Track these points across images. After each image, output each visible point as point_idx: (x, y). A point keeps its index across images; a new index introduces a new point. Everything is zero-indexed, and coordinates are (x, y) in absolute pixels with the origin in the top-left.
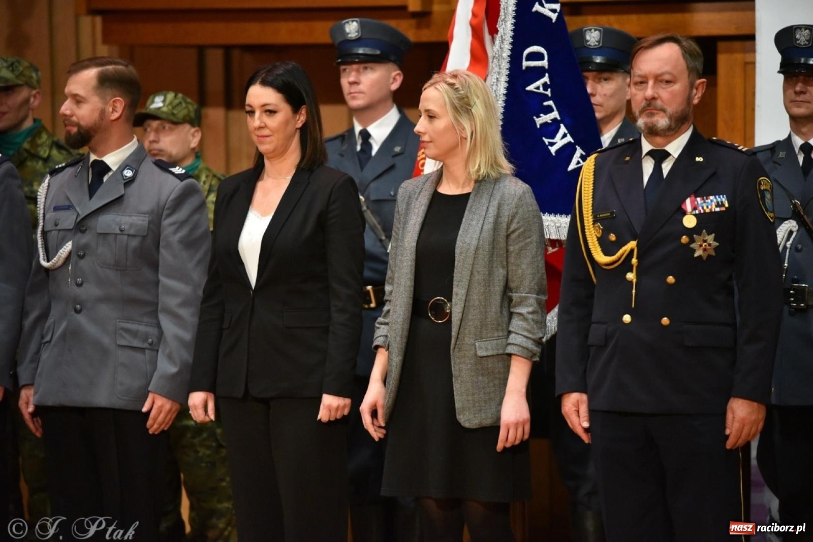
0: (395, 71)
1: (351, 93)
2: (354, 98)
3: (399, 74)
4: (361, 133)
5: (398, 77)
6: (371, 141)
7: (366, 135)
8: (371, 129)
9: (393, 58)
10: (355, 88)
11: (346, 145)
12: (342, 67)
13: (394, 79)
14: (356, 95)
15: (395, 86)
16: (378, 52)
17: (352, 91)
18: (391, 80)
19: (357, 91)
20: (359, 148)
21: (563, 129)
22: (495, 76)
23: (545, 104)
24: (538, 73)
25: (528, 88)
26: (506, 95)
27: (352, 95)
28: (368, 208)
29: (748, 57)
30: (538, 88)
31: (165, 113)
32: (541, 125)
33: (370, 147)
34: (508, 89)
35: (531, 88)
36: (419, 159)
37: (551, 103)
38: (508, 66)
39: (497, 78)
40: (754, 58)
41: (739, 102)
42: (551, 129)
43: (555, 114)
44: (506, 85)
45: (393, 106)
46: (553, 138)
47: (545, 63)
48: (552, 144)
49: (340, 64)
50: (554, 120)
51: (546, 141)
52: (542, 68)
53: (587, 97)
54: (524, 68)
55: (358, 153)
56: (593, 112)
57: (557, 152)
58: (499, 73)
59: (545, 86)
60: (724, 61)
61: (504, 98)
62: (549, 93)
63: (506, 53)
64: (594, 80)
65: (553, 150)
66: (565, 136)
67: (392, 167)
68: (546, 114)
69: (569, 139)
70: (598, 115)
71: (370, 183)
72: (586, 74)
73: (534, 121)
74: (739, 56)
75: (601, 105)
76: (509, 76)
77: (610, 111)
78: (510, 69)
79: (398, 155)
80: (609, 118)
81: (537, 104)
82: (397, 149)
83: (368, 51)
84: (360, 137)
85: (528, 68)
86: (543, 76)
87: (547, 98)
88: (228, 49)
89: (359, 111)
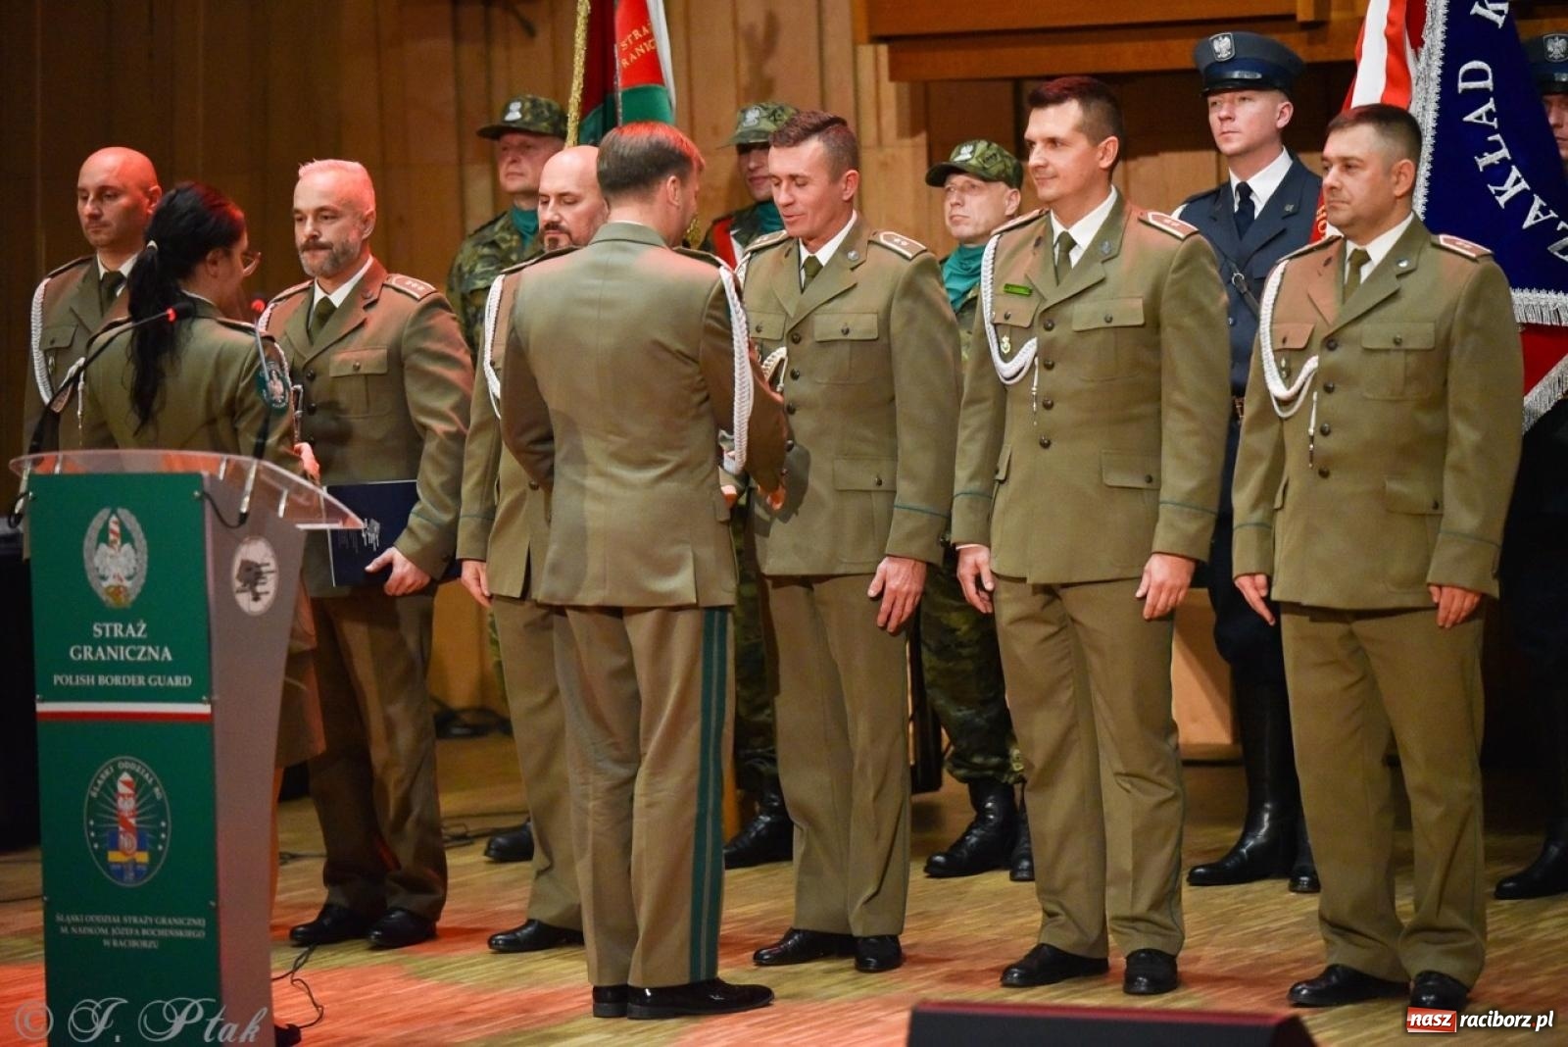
0: (1283, 102)
1: (1224, 133)
2: (1228, 140)
3: (1288, 105)
4: (1238, 187)
5: (1286, 110)
6: (1252, 198)
7: (1245, 191)
8: (1251, 183)
9: (1278, 83)
10: (1228, 126)
11: (1220, 206)
12: (1211, 99)
13: (1282, 112)
14: (1230, 135)
15: (1282, 123)
16: (1259, 76)
17: (1225, 130)
18: (1278, 115)
19: (1231, 129)
20: (1236, 208)
21: (1515, 173)
22: (1421, 104)
23: (1491, 138)
24: (1480, 97)
25: (1466, 119)
26: (1436, 128)
27: (1226, 135)
28: (1249, 289)
30: (1480, 118)
31: (975, 167)
32: (1485, 168)
33: (1252, 206)
34: (1438, 120)
35: (1470, 118)
36: (1318, 219)
37: (1497, 137)
38: (1438, 89)
39: (1424, 107)
42: (1498, 173)
43: (1504, 153)
44: (1436, 114)
45: (1282, 150)
47: (1488, 84)
48: (1500, 193)
49: (1207, 95)
50: (1503, 161)
51: (1492, 188)
52: (1486, 90)
54: (1461, 90)
55: (1235, 214)
57: (1507, 203)
58: (1425, 99)
59: (1490, 115)
61: (1434, 133)
62: (1495, 124)
63: (1436, 71)
65: (1502, 200)
66: (1518, 181)
67: (1283, 232)
68: (1491, 152)
69: (1524, 185)
71: (1251, 256)
76: (1440, 102)
78: (1440, 93)
79: (1290, 215)
81: (1478, 139)
82: (1289, 208)
83: (1245, 75)
84: (1238, 193)
85: (1466, 91)
86: (1487, 101)
87: (1493, 131)
89: (1234, 156)
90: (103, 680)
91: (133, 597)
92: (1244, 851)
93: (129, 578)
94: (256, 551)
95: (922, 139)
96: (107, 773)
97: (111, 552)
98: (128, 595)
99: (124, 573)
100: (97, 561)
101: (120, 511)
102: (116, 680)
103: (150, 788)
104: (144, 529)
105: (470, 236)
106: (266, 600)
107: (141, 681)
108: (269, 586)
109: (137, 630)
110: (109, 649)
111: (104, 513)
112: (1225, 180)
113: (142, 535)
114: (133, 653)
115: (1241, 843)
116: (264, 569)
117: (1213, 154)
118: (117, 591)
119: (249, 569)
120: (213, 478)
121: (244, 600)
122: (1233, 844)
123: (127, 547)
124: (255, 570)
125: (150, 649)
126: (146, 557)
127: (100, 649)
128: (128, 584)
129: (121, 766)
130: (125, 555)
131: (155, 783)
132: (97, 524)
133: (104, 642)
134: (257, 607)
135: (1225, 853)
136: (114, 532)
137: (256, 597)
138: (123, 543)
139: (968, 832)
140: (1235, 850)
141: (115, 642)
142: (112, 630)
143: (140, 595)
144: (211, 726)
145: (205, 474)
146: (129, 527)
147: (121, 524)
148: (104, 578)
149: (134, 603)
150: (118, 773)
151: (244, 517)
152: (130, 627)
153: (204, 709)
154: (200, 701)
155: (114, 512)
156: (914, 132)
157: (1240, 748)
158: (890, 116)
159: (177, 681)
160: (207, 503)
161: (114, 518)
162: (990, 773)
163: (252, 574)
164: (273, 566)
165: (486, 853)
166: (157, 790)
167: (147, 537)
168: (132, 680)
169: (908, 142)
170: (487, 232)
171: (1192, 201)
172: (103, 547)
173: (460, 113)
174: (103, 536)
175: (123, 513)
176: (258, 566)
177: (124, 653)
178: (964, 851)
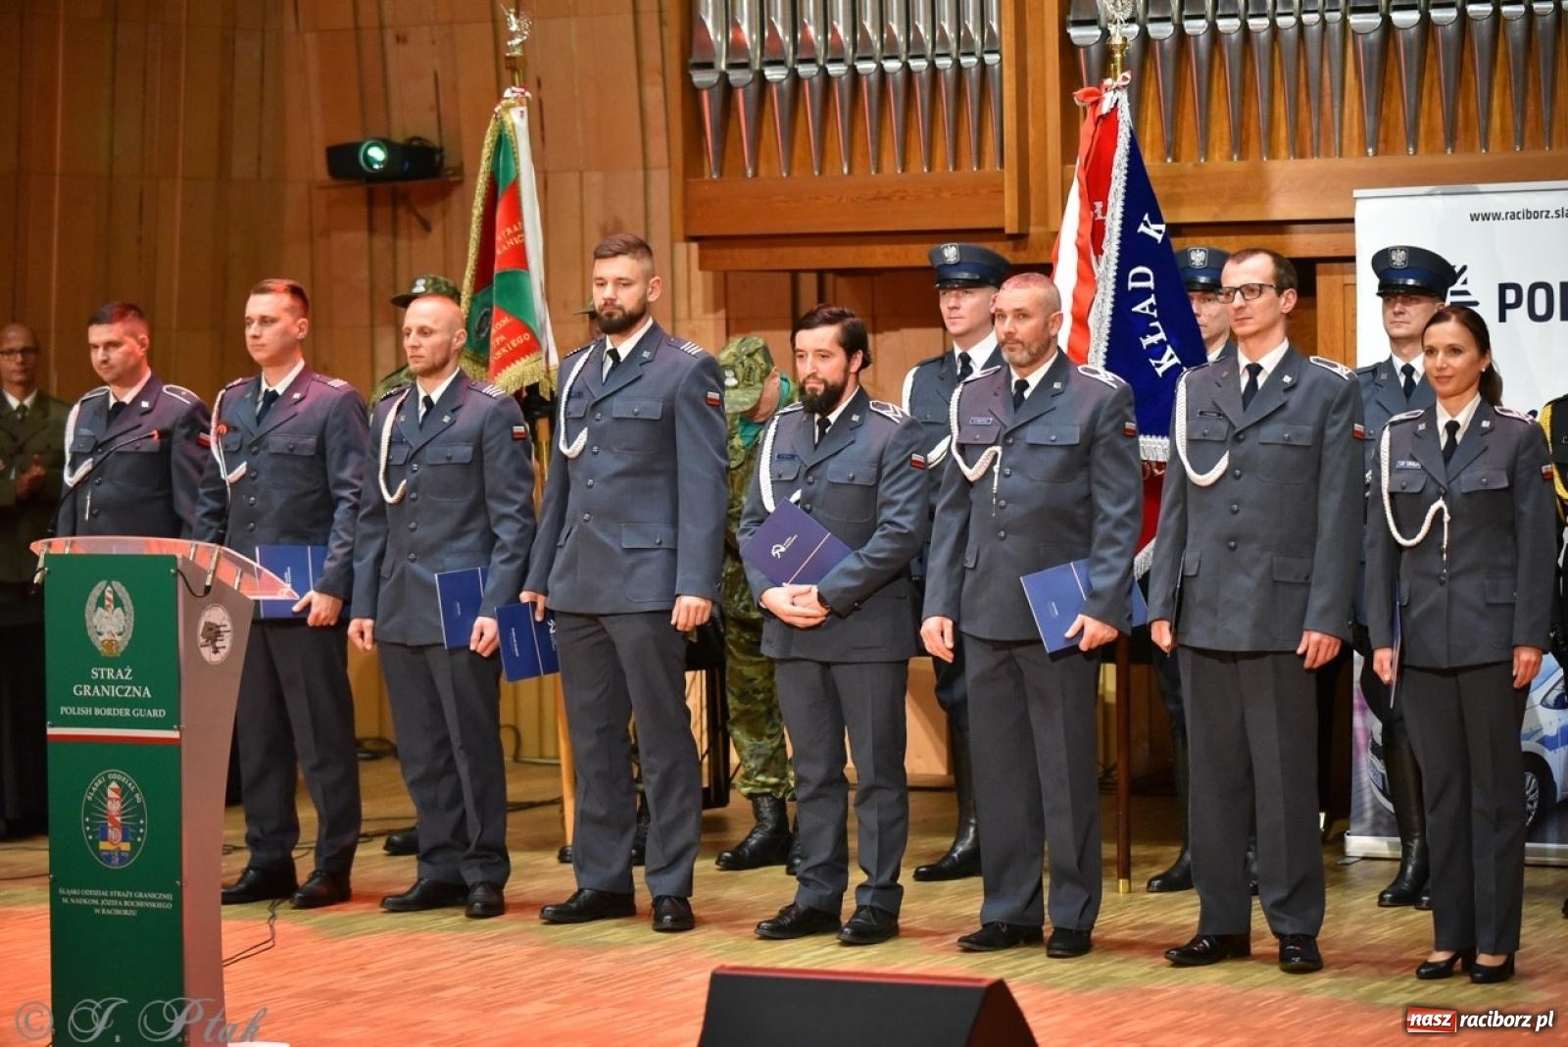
0: (995, 295)
1: (951, 318)
2: (954, 324)
4: (960, 356)
6: (971, 364)
7: (966, 359)
8: (971, 353)
9: (992, 281)
10: (955, 313)
11: (947, 368)
12: (941, 292)
13: (995, 303)
14: (956, 320)
15: (995, 311)
16: (978, 277)
17: (953, 316)
19: (956, 316)
20: (959, 372)
21: (1170, 351)
23: (1152, 325)
24: (1144, 293)
25: (1134, 309)
26: (1112, 316)
27: (952, 320)
29: (1348, 279)
30: (1144, 309)
32: (1148, 346)
33: (970, 369)
34: (1113, 309)
35: (1137, 309)
37: (1157, 324)
38: (1113, 287)
40: (1355, 279)
41: (1339, 324)
42: (1157, 351)
43: (1162, 336)
44: (1112, 306)
46: (1160, 359)
47: (1151, 284)
48: (1159, 366)
49: (939, 289)
50: (1161, 341)
51: (1153, 362)
52: (1149, 289)
53: (1193, 317)
54: (1130, 288)
56: (1199, 333)
57: (1164, 373)
58: (1104, 294)
59: (1151, 307)
60: (1323, 282)
62: (1155, 314)
63: (1112, 273)
64: (1199, 300)
65: (1160, 371)
66: (1171, 357)
68: (1152, 335)
69: (1176, 360)
70: (1204, 336)
72: (1191, 294)
73: (1141, 343)
74: (1338, 278)
75: (1206, 326)
76: (1114, 297)
77: (1214, 332)
78: (1115, 290)
80: (1214, 338)
81: (1143, 325)
83: (966, 275)
84: (960, 360)
85: (1133, 289)
86: (1149, 297)
87: (1153, 319)
88: (821, 273)
89: (959, 336)
90: (98, 711)
91: (122, 649)
92: (955, 855)
93: (120, 634)
94: (216, 615)
95: (722, 314)
96: (100, 782)
97: (107, 614)
98: (117, 648)
99: (115, 631)
100: (95, 621)
101: (113, 583)
102: (108, 712)
103: (132, 794)
104: (131, 597)
105: (383, 381)
106: (223, 652)
107: (127, 712)
108: (225, 642)
109: (124, 674)
110: (103, 687)
111: (103, 583)
112: (948, 349)
113: (130, 602)
114: (122, 692)
115: (953, 849)
116: (222, 629)
117: (940, 331)
118: (110, 644)
119: (211, 629)
120: (185, 559)
121: (207, 653)
122: (948, 849)
123: (119, 609)
124: (215, 630)
125: (135, 689)
126: (132, 618)
127: (96, 688)
128: (118, 638)
129: (110, 777)
130: (117, 616)
131: (136, 791)
132: (96, 592)
133: (99, 682)
134: (216, 658)
135: (940, 857)
136: (109, 600)
137: (216, 651)
138: (115, 607)
139: (750, 836)
140: (948, 855)
141: (107, 682)
142: (105, 673)
143: (127, 648)
144: (180, 746)
145: (179, 556)
146: (119, 594)
147: (115, 593)
148: (100, 634)
149: (123, 653)
150: (108, 782)
151: (208, 589)
152: (120, 671)
153: (175, 734)
154: (171, 728)
155: (109, 584)
156: (716, 309)
157: (952, 778)
158: (698, 298)
159: (155, 713)
160: (180, 578)
161: (109, 588)
162: (768, 790)
163: (213, 633)
164: (229, 628)
165: (385, 848)
166: (137, 795)
167: (134, 603)
168: (120, 712)
169: (711, 316)
170: (394, 378)
171: (922, 364)
172: (100, 609)
173: (372, 289)
174: (101, 602)
175: (117, 585)
176: (218, 627)
177: (115, 691)
178: (747, 851)
